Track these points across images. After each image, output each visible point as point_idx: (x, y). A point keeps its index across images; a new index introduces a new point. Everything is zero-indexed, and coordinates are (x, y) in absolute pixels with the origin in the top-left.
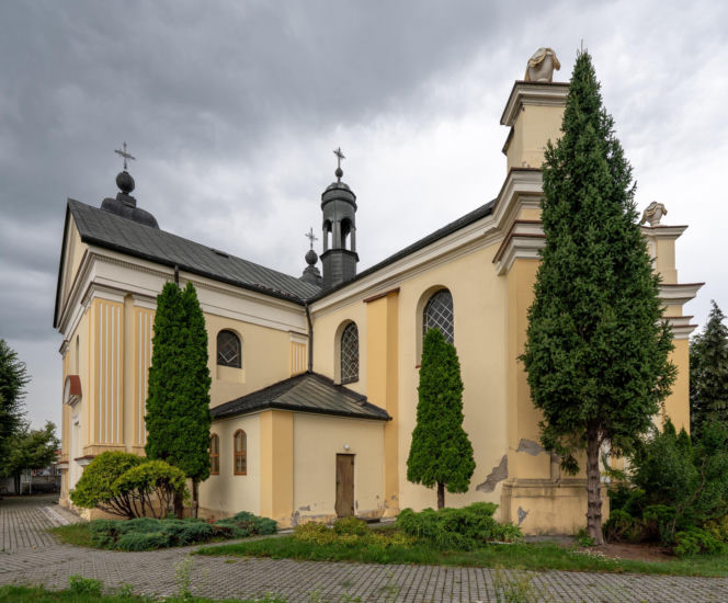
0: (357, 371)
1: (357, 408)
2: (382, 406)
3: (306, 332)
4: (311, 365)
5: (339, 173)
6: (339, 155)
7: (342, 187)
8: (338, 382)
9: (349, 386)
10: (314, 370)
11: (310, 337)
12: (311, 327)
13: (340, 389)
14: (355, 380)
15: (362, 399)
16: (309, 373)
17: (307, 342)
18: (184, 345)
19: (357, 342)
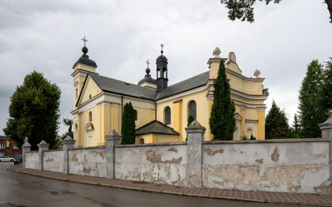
0: (170, 121)
1: (170, 132)
2: (178, 131)
3: (155, 109)
4: (156, 118)
5: (162, 52)
6: (162, 46)
7: (163, 57)
8: (164, 124)
9: (168, 125)
10: (157, 120)
11: (156, 110)
12: (156, 107)
13: (165, 126)
14: (170, 123)
15: (172, 129)
16: (156, 121)
17: (155, 112)
18: (131, 118)
19: (170, 112)
